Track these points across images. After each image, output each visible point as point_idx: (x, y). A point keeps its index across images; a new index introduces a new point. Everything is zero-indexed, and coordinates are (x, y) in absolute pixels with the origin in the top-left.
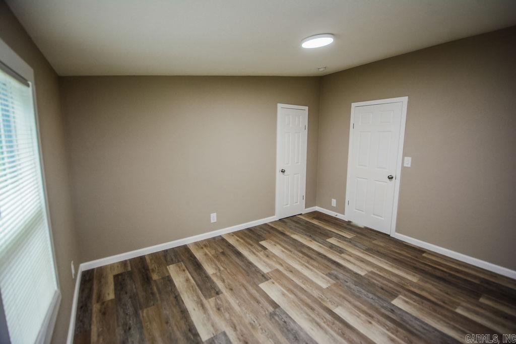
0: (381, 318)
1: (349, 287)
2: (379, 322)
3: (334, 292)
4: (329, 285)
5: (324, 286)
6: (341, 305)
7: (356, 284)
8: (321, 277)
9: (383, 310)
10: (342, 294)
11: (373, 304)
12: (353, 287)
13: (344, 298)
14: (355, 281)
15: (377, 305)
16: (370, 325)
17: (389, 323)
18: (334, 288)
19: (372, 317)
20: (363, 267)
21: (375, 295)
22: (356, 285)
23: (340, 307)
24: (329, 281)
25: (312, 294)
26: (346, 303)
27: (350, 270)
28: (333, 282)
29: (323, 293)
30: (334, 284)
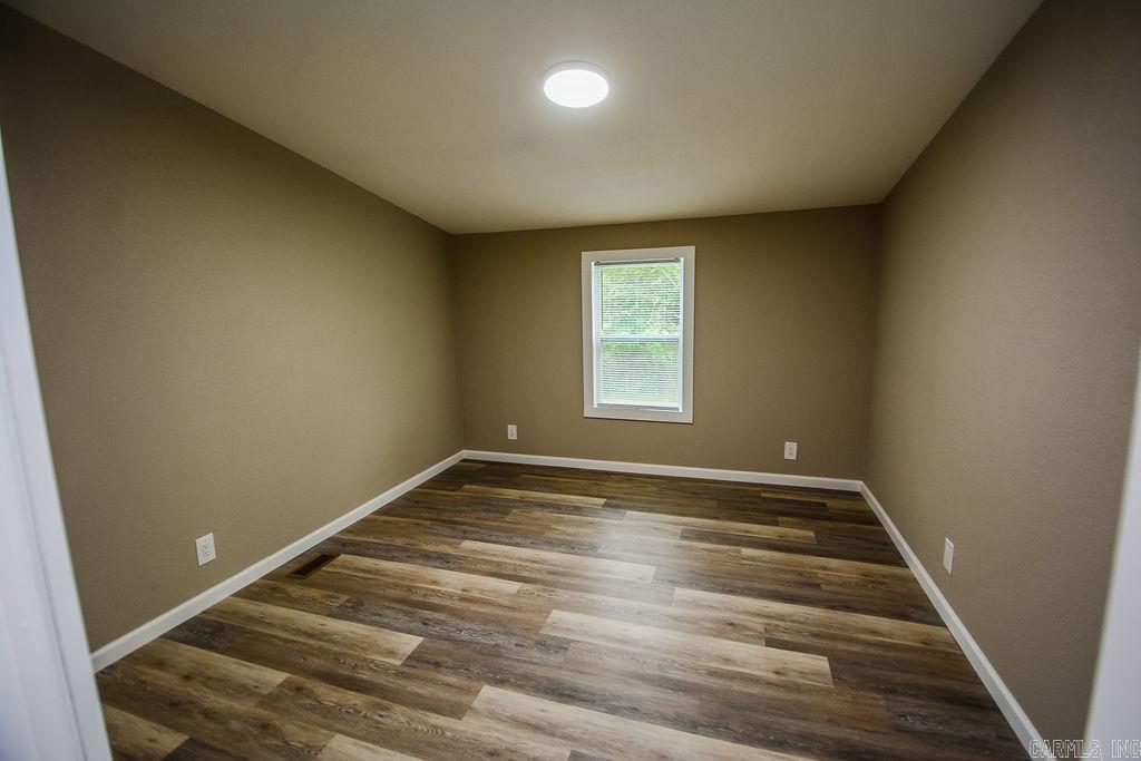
0: (449, 603)
1: (510, 634)
2: (451, 596)
3: (533, 611)
4: (549, 621)
5: (556, 614)
6: (514, 595)
7: (495, 652)
8: (574, 632)
9: (442, 616)
10: (518, 615)
11: (458, 621)
12: (501, 640)
13: (513, 609)
14: (499, 656)
15: (453, 621)
16: (464, 587)
17: (436, 601)
18: (536, 618)
19: (462, 599)
20: (487, 722)
21: (456, 642)
22: (497, 645)
23: (514, 592)
24: (555, 628)
25: (569, 592)
26: (506, 602)
27: (519, 687)
28: (546, 631)
29: (550, 600)
30: (540, 627)
